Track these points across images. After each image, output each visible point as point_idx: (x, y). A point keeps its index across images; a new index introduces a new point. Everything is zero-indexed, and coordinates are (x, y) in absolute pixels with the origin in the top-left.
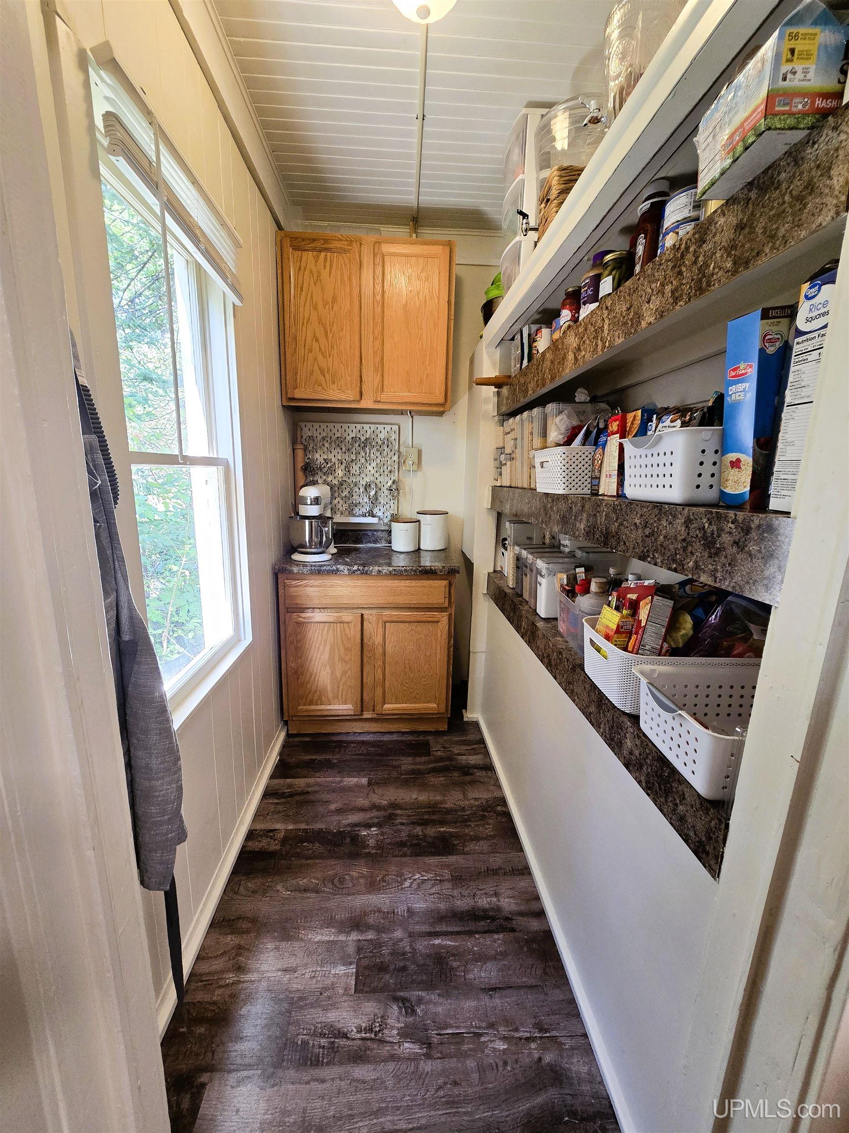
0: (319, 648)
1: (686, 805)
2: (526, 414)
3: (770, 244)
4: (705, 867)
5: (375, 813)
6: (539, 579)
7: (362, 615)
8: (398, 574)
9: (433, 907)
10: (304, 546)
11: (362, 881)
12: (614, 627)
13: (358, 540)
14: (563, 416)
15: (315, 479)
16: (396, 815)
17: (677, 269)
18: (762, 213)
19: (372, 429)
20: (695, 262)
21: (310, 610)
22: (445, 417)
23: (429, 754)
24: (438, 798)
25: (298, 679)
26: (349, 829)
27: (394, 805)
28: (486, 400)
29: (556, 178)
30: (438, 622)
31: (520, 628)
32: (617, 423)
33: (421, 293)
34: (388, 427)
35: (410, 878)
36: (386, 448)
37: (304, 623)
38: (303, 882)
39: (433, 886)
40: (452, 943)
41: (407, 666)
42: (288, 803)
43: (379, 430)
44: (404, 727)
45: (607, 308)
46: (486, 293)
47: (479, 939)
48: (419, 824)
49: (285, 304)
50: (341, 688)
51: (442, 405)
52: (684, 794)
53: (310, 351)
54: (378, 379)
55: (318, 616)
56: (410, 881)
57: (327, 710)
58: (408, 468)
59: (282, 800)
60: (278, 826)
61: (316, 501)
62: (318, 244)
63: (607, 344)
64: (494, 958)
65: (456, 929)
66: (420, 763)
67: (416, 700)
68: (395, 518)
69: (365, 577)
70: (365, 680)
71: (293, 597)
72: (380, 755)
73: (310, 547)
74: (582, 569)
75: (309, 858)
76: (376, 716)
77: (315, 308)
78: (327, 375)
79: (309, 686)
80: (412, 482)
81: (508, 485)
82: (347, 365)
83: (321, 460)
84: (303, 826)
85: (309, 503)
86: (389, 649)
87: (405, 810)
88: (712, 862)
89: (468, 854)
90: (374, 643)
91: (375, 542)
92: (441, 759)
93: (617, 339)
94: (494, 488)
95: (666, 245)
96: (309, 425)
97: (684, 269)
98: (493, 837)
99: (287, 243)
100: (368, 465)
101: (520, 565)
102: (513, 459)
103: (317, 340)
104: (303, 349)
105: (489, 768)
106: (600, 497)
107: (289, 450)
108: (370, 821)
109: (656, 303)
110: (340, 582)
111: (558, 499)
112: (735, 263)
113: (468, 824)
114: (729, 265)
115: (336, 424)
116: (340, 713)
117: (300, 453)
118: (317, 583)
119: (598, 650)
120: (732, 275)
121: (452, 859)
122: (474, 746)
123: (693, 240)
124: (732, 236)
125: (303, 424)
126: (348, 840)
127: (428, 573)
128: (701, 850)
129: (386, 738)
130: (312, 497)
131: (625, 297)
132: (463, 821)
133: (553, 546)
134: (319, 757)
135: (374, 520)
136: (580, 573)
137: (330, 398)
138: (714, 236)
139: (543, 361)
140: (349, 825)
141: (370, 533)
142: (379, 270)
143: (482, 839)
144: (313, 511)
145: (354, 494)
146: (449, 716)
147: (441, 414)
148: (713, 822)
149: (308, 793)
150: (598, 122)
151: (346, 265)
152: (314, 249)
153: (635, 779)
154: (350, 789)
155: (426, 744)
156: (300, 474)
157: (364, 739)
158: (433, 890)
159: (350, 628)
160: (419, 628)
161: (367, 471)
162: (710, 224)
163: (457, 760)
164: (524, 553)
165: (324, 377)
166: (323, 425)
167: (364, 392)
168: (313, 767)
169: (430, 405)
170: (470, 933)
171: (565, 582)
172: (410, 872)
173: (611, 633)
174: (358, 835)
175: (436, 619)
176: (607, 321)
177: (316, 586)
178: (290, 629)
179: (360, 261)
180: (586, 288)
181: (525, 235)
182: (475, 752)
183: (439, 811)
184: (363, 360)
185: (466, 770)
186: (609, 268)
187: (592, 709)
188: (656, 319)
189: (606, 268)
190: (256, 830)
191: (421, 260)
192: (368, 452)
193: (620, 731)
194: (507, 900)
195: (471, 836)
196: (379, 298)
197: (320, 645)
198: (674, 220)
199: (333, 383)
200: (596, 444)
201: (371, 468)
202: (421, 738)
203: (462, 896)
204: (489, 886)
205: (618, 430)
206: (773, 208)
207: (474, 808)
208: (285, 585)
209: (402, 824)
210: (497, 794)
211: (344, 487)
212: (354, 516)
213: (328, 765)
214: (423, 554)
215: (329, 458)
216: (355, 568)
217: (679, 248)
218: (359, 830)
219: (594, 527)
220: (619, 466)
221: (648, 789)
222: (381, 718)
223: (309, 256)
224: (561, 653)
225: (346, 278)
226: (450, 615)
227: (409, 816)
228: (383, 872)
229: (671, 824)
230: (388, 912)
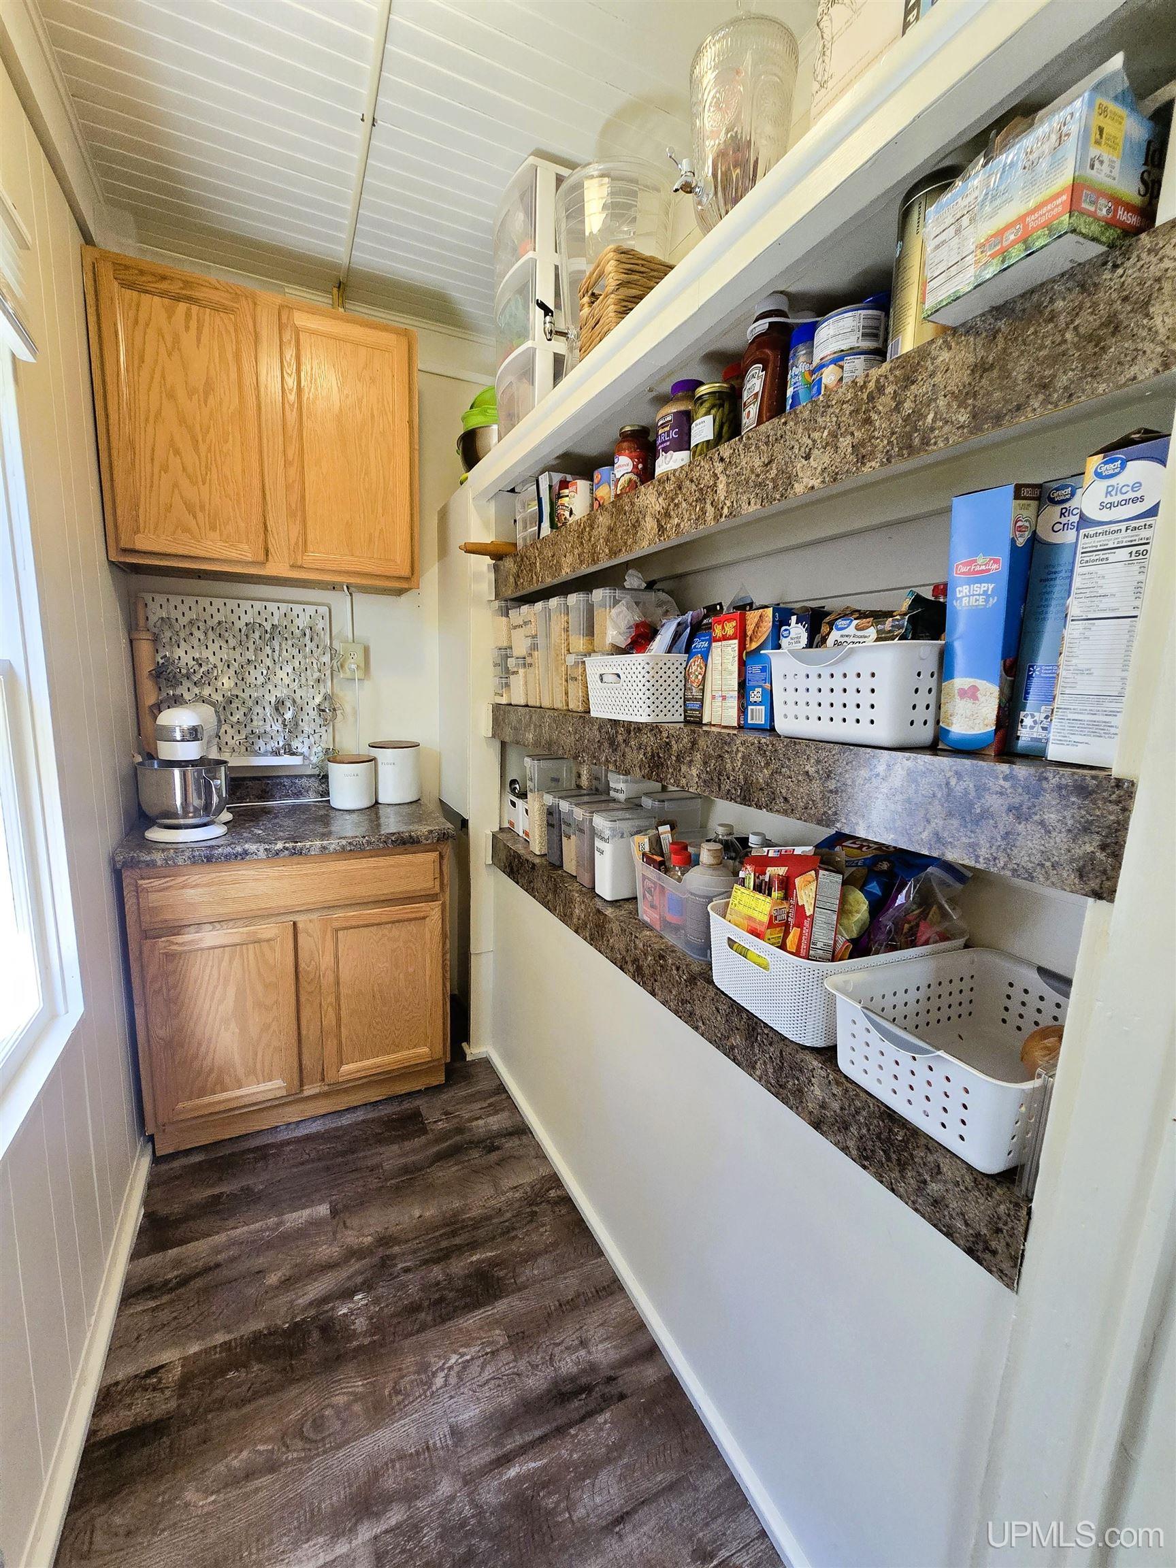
0: (214, 993)
1: (945, 1182)
2: (554, 602)
3: (1041, 397)
4: (990, 1272)
5: (356, 1266)
6: (598, 843)
7: (295, 923)
8: (353, 850)
9: (490, 1408)
10: (174, 815)
11: (357, 1408)
12: (766, 919)
13: (265, 795)
14: (621, 608)
15: (178, 692)
16: (392, 1257)
17: (861, 416)
18: (1022, 352)
19: (283, 611)
20: (897, 409)
21: (192, 929)
22: (404, 598)
23: (424, 1131)
24: (457, 1204)
25: (173, 1056)
26: (312, 1312)
27: (385, 1241)
28: (477, 577)
29: (613, 263)
30: (424, 918)
31: (571, 919)
32: (734, 623)
33: (365, 400)
34: (311, 610)
35: (442, 1369)
36: (308, 642)
37: (181, 953)
38: (238, 1460)
39: (483, 1367)
40: (539, 1464)
41: (378, 996)
42: (179, 1298)
43: (295, 613)
44: (374, 1095)
45: (722, 460)
46: (463, 419)
47: (577, 1435)
48: (437, 1261)
49: (108, 379)
50: (259, 1056)
51: (407, 579)
52: (939, 1166)
53: (165, 468)
54: (295, 531)
55: (209, 937)
56: (442, 1374)
57: (237, 1098)
58: (349, 675)
59: (165, 1299)
60: (166, 1357)
61: (194, 734)
62: (175, 288)
63: (726, 511)
64: (608, 1460)
65: (538, 1433)
66: (414, 1151)
67: (397, 1047)
68: (332, 756)
69: (301, 858)
70: (304, 1032)
71: (154, 910)
72: (343, 1154)
73: (185, 816)
74: (667, 828)
75: (245, 1401)
76: (326, 1088)
77: (171, 396)
78: (200, 515)
79: (196, 1064)
80: (353, 697)
81: (522, 702)
82: (238, 502)
83: (186, 660)
84: (220, 1338)
85: (179, 738)
86: (345, 975)
87: (407, 1241)
88: (1006, 1265)
89: (526, 1287)
90: (318, 968)
91: (298, 795)
92: (444, 1136)
93: (744, 505)
94: (497, 708)
95: (824, 381)
96: (160, 599)
97: (875, 416)
98: (555, 1245)
99: (106, 272)
100: (278, 670)
101: (554, 822)
102: (530, 665)
103: (177, 452)
104: (149, 466)
105: (522, 1130)
106: (705, 728)
107: (124, 642)
108: (349, 1284)
109: (821, 459)
110: (252, 872)
111: (639, 730)
112: (974, 416)
113: (513, 1234)
114: (963, 417)
115: (214, 600)
116: (261, 1098)
117: (145, 648)
118: (206, 878)
119: (744, 953)
120: (971, 433)
121: (501, 1306)
122: (492, 1100)
123: (891, 378)
124: (967, 380)
125: (148, 597)
126: (316, 1335)
127: (405, 843)
128: (980, 1247)
129: (346, 1120)
130: (185, 727)
131: (757, 447)
132: (503, 1234)
133: (597, 791)
134: (225, 1188)
135: (295, 761)
136: (665, 833)
137: (208, 555)
138: (932, 375)
139: (592, 527)
140: (311, 1304)
141: (287, 782)
142: (290, 354)
143: (539, 1254)
144: (190, 751)
145: (255, 718)
146: (448, 1060)
147: (400, 592)
148: (1002, 1207)
149: (218, 1265)
150: (690, 192)
151: (228, 332)
152: (163, 294)
153: (835, 1145)
154: (301, 1233)
155: (416, 1116)
156: (148, 685)
157: (306, 1132)
158: (486, 1375)
159: (273, 950)
160: (395, 931)
161: (276, 680)
162: (923, 358)
163: (470, 1130)
164: (564, 806)
165: (195, 517)
166: (190, 601)
167: (271, 549)
168: (217, 1209)
169: (388, 577)
170: (560, 1431)
171: (647, 849)
172: (439, 1357)
173: (760, 928)
174: (332, 1319)
175: (422, 914)
176: (722, 478)
177: (205, 885)
178: (152, 970)
179: (255, 331)
180: (667, 429)
181: (550, 340)
182: (495, 1109)
183: (462, 1228)
184: (268, 497)
185: (489, 1144)
186: (707, 405)
187: (737, 1040)
188: (823, 482)
189: (701, 404)
190: (117, 1384)
191: (363, 352)
192: (277, 648)
193: (798, 1074)
194: (600, 1347)
195: (521, 1255)
196: (292, 397)
197: (216, 987)
198: (836, 349)
199: (213, 528)
200: (688, 650)
201: (283, 675)
202: (406, 1105)
203: (532, 1366)
204: (568, 1335)
205: (735, 633)
206: (1042, 347)
207: (517, 1205)
208: (137, 890)
209: (407, 1270)
210: (543, 1171)
211: (234, 705)
212: (257, 753)
213: (249, 1198)
214: (383, 811)
215: (204, 655)
216: (280, 845)
217: (864, 386)
218: (333, 1309)
219: (720, 774)
220: (739, 684)
221: (864, 1158)
222: (336, 1090)
223: (154, 305)
224: (662, 957)
225: (230, 356)
226: (443, 905)
227: (415, 1252)
228: (394, 1375)
229: (916, 1210)
230: (417, 1453)
